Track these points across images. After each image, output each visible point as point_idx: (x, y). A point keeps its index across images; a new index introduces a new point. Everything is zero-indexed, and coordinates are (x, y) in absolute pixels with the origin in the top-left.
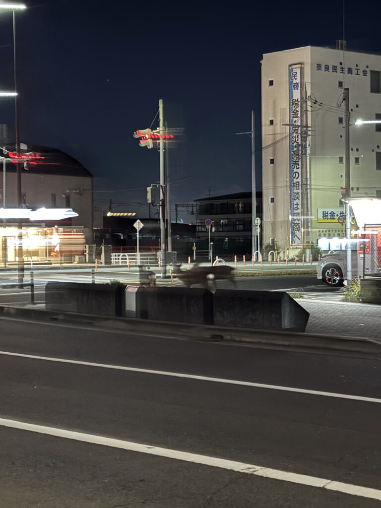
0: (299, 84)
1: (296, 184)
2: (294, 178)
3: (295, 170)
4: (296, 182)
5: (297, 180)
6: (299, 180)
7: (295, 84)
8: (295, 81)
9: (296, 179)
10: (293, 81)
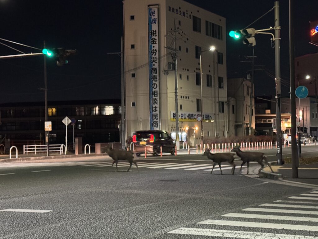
0: (157, 20)
1: (155, 93)
2: (153, 88)
3: (154, 82)
4: (155, 91)
5: (156, 90)
6: (157, 89)
7: (153, 19)
8: (153, 17)
9: (155, 88)
10: (151, 18)
